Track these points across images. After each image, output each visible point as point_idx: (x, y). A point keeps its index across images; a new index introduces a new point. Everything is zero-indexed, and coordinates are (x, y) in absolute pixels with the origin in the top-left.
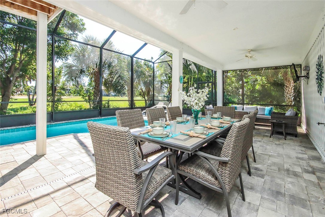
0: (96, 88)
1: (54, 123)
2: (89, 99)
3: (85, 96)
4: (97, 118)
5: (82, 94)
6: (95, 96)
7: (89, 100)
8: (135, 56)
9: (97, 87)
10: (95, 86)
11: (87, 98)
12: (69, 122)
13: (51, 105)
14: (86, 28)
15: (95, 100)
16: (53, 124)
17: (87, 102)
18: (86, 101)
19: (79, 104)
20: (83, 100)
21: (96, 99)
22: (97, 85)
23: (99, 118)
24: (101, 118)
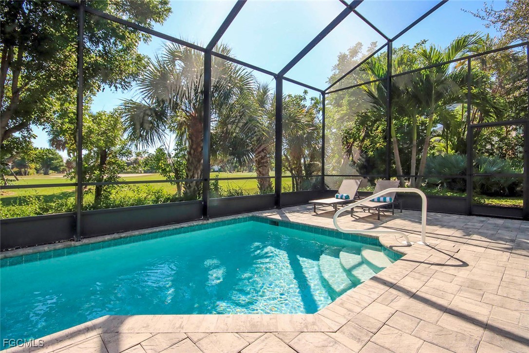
0: (192, 152)
1: (77, 244)
2: (178, 177)
3: (168, 169)
4: (195, 223)
5: (163, 166)
6: (189, 170)
7: (178, 179)
8: (285, 76)
9: (194, 149)
10: (191, 147)
11: (172, 175)
12: (121, 238)
13: (94, 190)
14: (170, 9)
15: (189, 178)
16: (75, 246)
17: (171, 183)
18: (169, 180)
19: (156, 187)
20: (165, 179)
21: (193, 176)
22: (194, 147)
23: (201, 222)
24: (205, 222)
